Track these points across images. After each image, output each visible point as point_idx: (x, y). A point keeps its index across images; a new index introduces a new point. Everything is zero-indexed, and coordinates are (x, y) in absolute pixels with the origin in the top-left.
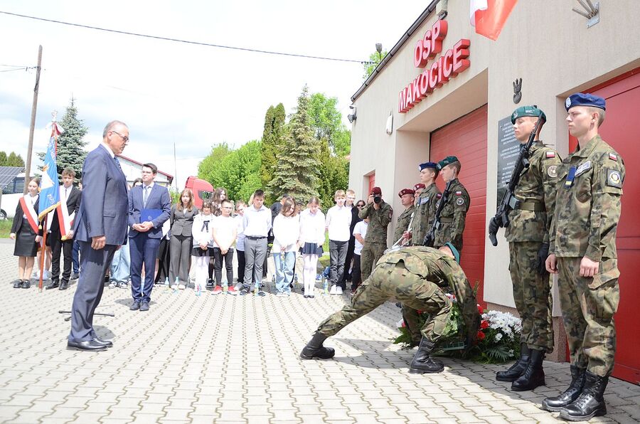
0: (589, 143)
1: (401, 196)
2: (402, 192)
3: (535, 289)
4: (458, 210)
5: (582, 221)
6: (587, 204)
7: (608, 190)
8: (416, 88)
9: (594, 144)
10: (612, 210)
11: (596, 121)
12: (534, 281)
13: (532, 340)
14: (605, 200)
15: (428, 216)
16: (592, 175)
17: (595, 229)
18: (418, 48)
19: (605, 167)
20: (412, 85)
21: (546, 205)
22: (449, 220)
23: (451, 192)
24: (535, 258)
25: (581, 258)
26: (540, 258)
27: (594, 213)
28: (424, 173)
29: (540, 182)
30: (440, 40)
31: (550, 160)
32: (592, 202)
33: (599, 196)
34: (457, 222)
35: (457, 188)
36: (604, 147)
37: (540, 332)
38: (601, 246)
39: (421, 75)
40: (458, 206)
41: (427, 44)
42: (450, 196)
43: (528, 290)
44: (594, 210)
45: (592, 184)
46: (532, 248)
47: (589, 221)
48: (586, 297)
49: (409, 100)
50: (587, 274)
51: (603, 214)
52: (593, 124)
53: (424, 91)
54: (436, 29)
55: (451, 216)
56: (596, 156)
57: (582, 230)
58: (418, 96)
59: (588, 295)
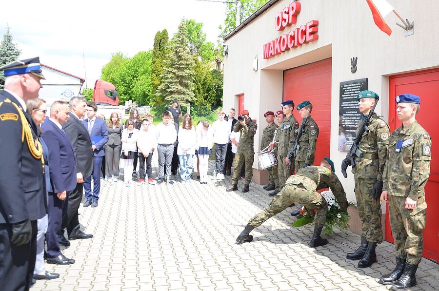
0: (410, 125)
1: (265, 116)
2: (267, 113)
3: (371, 206)
4: (312, 138)
5: (407, 175)
6: (410, 165)
7: (423, 158)
8: (277, 45)
9: (413, 127)
10: (425, 171)
11: (415, 112)
12: (371, 202)
13: (370, 236)
14: (422, 164)
15: (289, 137)
16: (414, 148)
17: (415, 182)
18: (278, 18)
19: (421, 144)
20: (274, 42)
21: (379, 157)
22: (306, 144)
23: (307, 126)
24: (372, 188)
25: (406, 197)
26: (375, 189)
27: (414, 171)
28: (285, 108)
29: (376, 142)
30: (295, 16)
31: (382, 129)
32: (413, 164)
33: (418, 161)
34: (311, 146)
35: (311, 123)
36: (420, 130)
37: (375, 231)
38: (419, 192)
39: (281, 37)
40: (312, 136)
41: (286, 16)
42: (306, 128)
43: (367, 207)
44: (415, 170)
45: (413, 153)
46: (370, 182)
47: (411, 176)
48: (408, 220)
49: (272, 52)
50: (410, 208)
51: (420, 173)
52: (412, 114)
53: (283, 49)
54: (293, 7)
55: (307, 141)
56: (416, 136)
57: (407, 181)
58: (279, 51)
59: (409, 219)
